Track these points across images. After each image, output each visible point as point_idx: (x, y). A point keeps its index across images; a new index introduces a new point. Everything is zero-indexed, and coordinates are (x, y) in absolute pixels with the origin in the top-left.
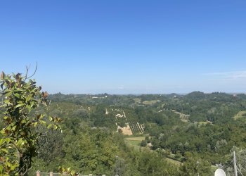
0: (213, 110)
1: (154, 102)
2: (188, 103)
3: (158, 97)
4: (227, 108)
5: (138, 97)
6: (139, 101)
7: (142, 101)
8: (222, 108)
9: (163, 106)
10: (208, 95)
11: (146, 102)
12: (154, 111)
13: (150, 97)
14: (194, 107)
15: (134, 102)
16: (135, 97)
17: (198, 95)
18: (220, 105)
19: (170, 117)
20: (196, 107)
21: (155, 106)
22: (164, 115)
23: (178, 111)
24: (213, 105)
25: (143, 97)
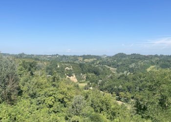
0: (133, 65)
1: (92, 60)
2: (115, 61)
3: (95, 57)
4: (142, 63)
5: (81, 56)
6: (81, 59)
7: (84, 59)
8: (139, 63)
9: (98, 62)
10: (129, 56)
11: (86, 60)
12: (93, 65)
13: (89, 57)
14: (120, 63)
15: (78, 60)
16: (79, 56)
17: (121, 56)
18: (137, 62)
19: (104, 69)
20: (121, 63)
21: (93, 63)
22: (100, 68)
23: (109, 66)
24: (133, 62)
25: (84, 57)
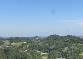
0: (66, 49)
1: (21, 43)
2: (47, 44)
3: (24, 39)
4: (76, 47)
5: (7, 39)
6: (8, 42)
7: (10, 43)
8: (72, 47)
9: (28, 46)
10: (63, 38)
11: (13, 44)
12: (20, 51)
13: (17, 39)
14: (52, 47)
15: (3, 43)
16: (5, 39)
17: (54, 38)
18: (71, 45)
19: (33, 55)
20: (53, 47)
21: (21, 47)
22: (29, 54)
23: (40, 50)
24: (66, 45)
25: (12, 40)
